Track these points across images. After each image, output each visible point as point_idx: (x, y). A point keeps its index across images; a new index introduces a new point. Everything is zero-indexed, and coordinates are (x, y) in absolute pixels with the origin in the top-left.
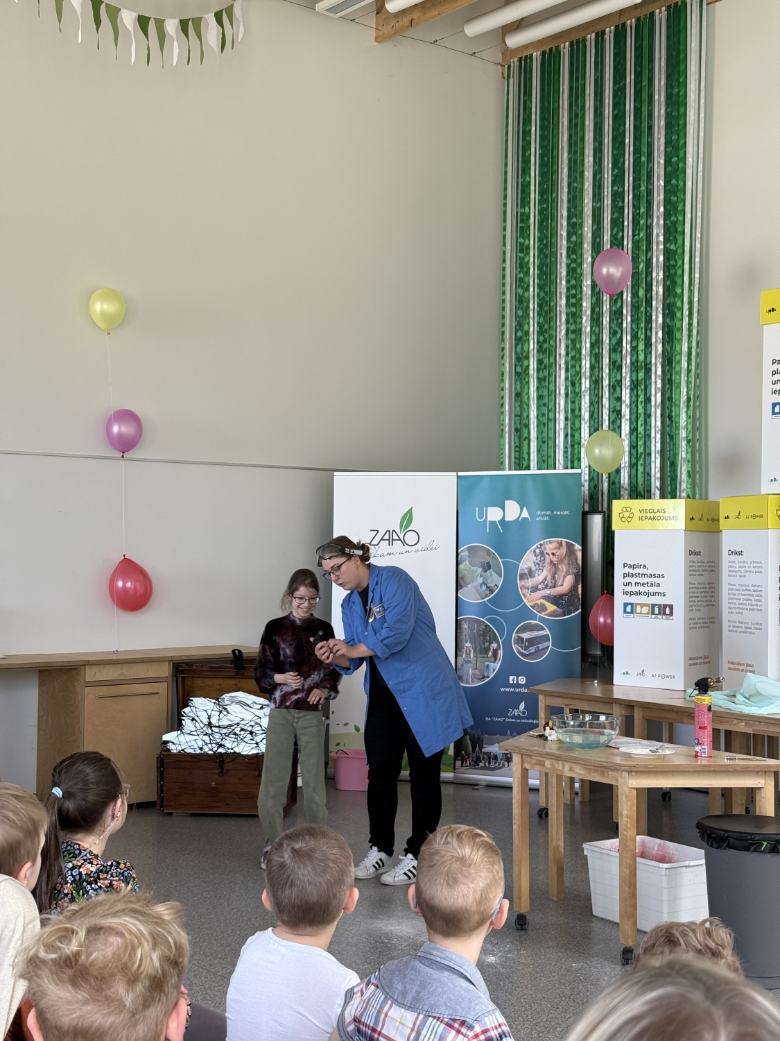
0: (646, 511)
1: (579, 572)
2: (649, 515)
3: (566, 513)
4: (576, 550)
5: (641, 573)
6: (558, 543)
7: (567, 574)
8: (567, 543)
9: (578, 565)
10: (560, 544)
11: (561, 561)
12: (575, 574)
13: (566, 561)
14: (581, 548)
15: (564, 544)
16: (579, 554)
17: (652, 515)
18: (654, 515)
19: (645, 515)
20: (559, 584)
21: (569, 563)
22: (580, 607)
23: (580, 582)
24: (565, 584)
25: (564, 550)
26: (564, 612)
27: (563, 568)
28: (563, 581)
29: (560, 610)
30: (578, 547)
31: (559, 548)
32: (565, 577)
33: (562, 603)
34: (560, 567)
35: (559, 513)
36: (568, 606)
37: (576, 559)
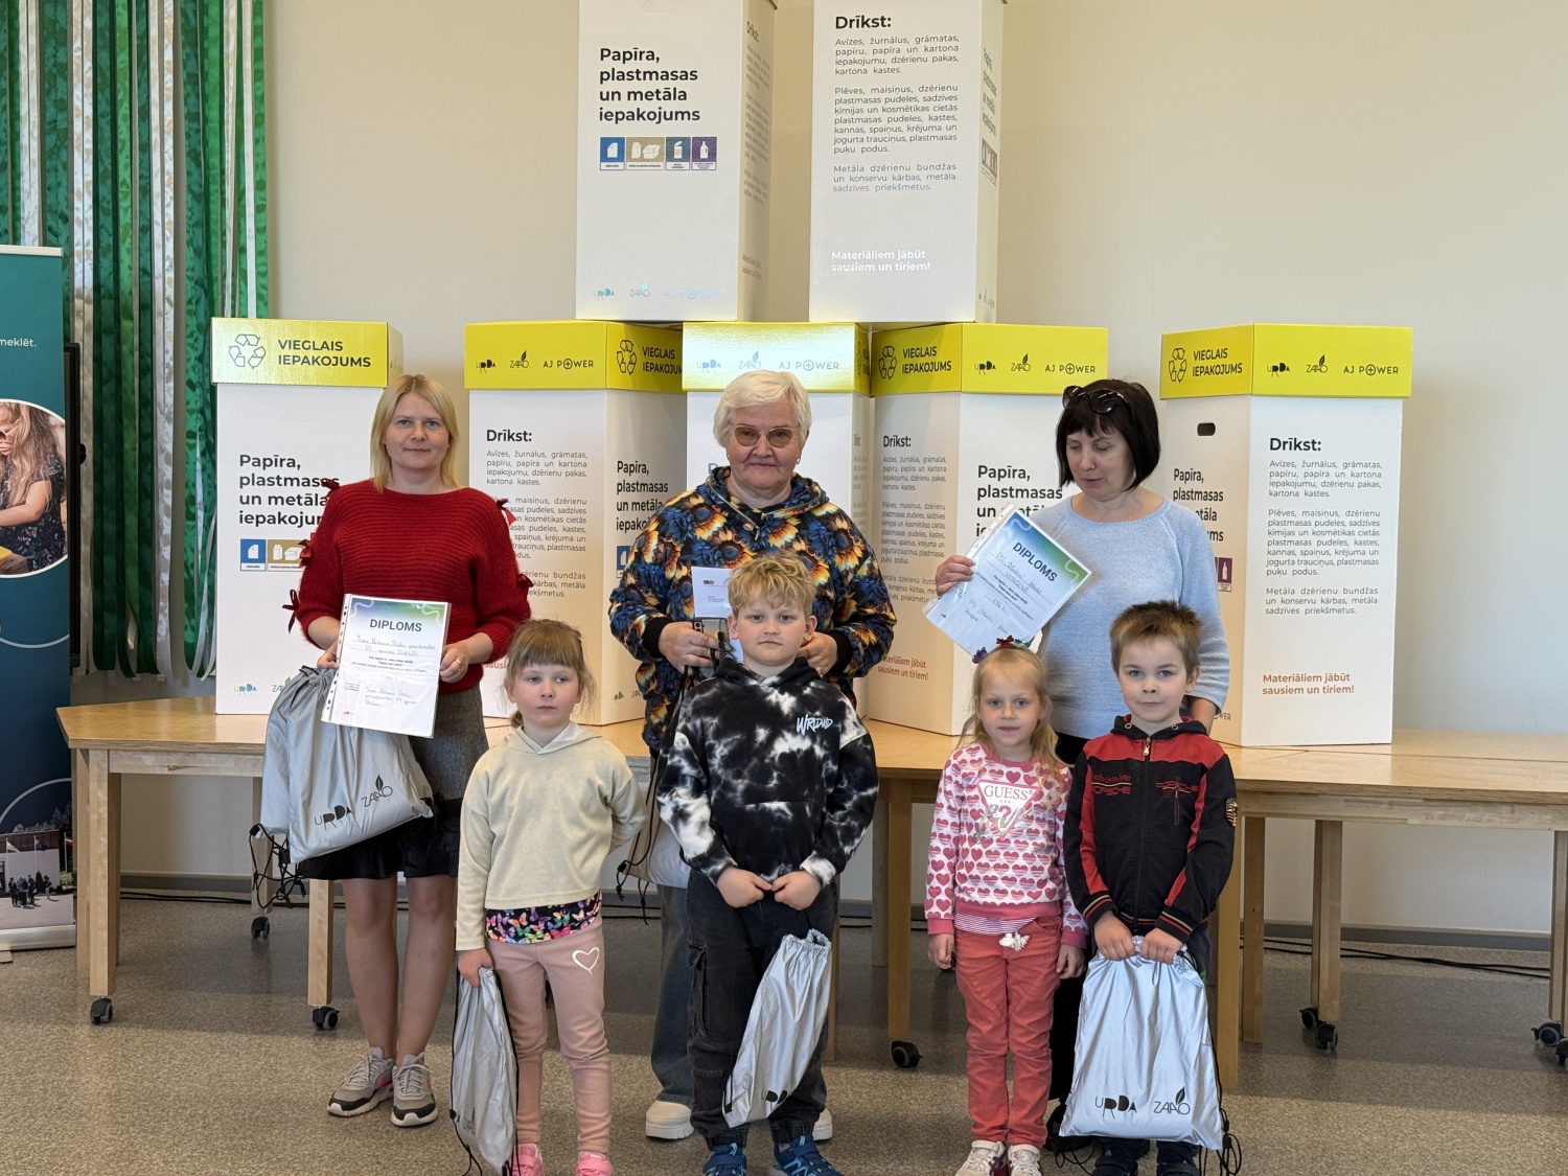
0: (295, 345)
1: (61, 474)
2: (302, 353)
3: (26, 343)
4: (54, 427)
5: (283, 476)
6: (10, 409)
7: (35, 477)
8: (31, 410)
9: (59, 459)
10: (16, 412)
11: (20, 450)
12: (52, 478)
13: (30, 451)
14: (63, 421)
15: (24, 413)
16: (61, 436)
17: (311, 354)
18: (315, 354)
19: (292, 352)
20: (15, 502)
21: (37, 455)
22: (65, 549)
23: (64, 497)
24: (29, 501)
25: (24, 426)
26: (30, 561)
27: (24, 465)
28: (25, 493)
29: (20, 559)
30: (57, 420)
31: (13, 422)
32: (28, 484)
33: (24, 543)
34: (16, 462)
35: (9, 343)
36: (37, 549)
37: (54, 446)
